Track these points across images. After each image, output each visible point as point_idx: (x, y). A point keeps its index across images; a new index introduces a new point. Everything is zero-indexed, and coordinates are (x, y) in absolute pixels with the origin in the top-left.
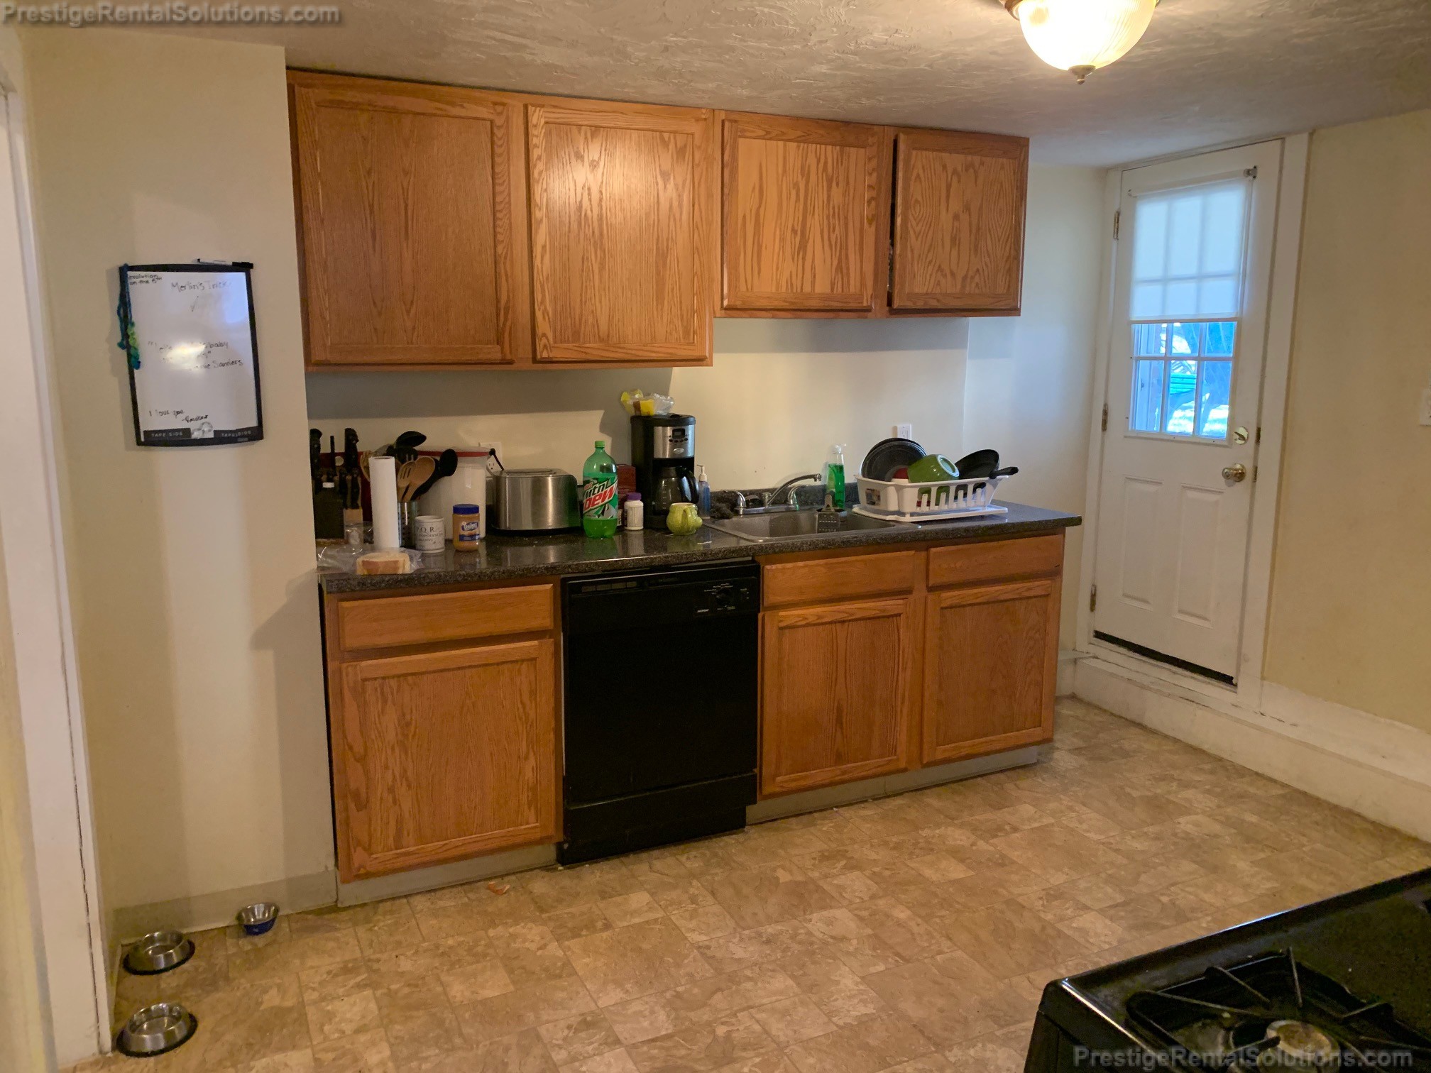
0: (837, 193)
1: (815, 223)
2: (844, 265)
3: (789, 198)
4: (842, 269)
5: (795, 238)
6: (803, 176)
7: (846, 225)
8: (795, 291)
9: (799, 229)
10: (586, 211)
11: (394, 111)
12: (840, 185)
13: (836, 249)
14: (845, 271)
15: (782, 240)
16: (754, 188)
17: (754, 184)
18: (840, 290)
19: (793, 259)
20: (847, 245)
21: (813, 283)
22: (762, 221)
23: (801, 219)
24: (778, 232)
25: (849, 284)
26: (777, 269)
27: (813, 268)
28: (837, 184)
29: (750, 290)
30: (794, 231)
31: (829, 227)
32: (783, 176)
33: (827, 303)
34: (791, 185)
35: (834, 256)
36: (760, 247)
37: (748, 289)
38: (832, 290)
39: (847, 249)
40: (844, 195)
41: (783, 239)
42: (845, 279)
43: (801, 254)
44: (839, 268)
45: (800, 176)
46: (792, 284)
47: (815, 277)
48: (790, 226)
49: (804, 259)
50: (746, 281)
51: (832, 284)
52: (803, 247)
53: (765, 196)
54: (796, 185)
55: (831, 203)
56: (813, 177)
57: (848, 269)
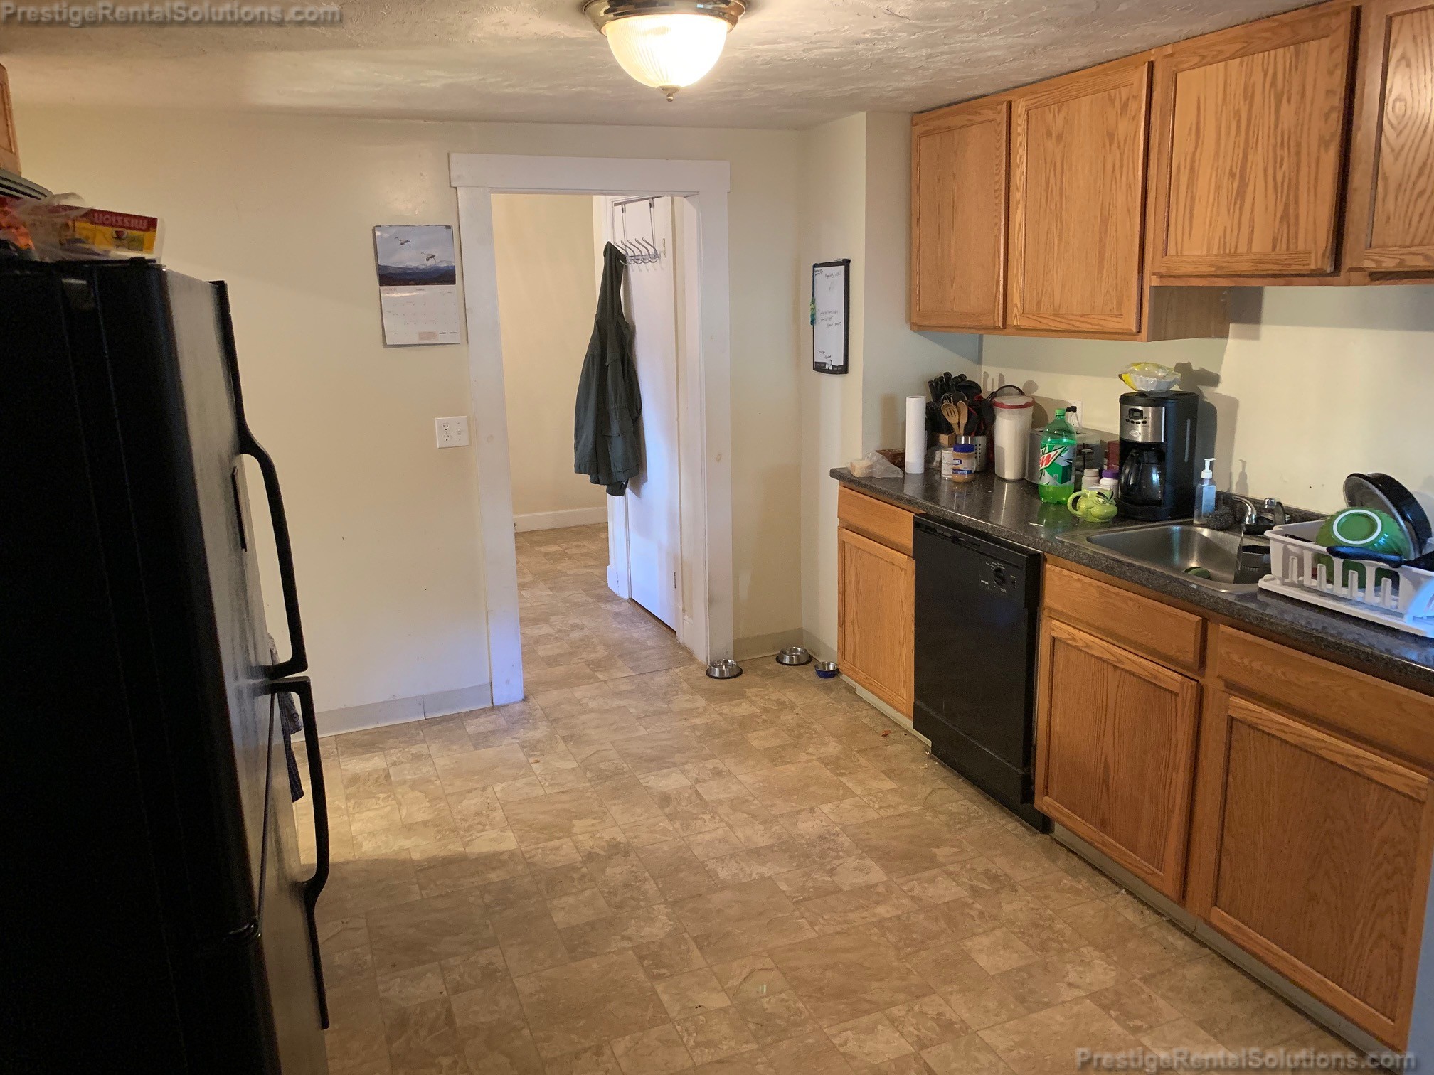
0: (1287, 111)
1: (1257, 160)
2: (1291, 211)
3: (1228, 134)
4: (1288, 217)
5: (1232, 184)
6: (1245, 100)
7: (1298, 153)
8: (1228, 251)
9: (1237, 170)
10: (1052, 185)
11: (949, 129)
12: (1293, 100)
13: (1282, 192)
14: (1292, 221)
15: (1218, 188)
16: (1190, 129)
17: (1192, 123)
18: (1284, 247)
19: (1229, 210)
20: (1297, 183)
21: (1250, 241)
22: (1196, 168)
23: (1241, 156)
24: (1213, 180)
25: (1297, 238)
26: (1210, 225)
27: (1252, 220)
28: (1289, 101)
29: (1179, 254)
30: (1232, 175)
31: (1275, 162)
32: (1223, 105)
33: (1261, 267)
34: (1232, 115)
35: (1278, 201)
36: (1193, 199)
37: (1177, 253)
38: (1274, 248)
39: (1297, 189)
40: (1297, 113)
41: (1219, 186)
42: (1292, 231)
43: (1239, 202)
44: (1285, 216)
45: (1242, 102)
46: (1225, 243)
47: (1253, 231)
48: (1227, 171)
49: (1241, 209)
50: (1176, 243)
51: (1275, 241)
52: (1241, 194)
53: (1201, 137)
54: (1237, 114)
55: (1280, 126)
56: (1258, 98)
57: (1297, 217)
